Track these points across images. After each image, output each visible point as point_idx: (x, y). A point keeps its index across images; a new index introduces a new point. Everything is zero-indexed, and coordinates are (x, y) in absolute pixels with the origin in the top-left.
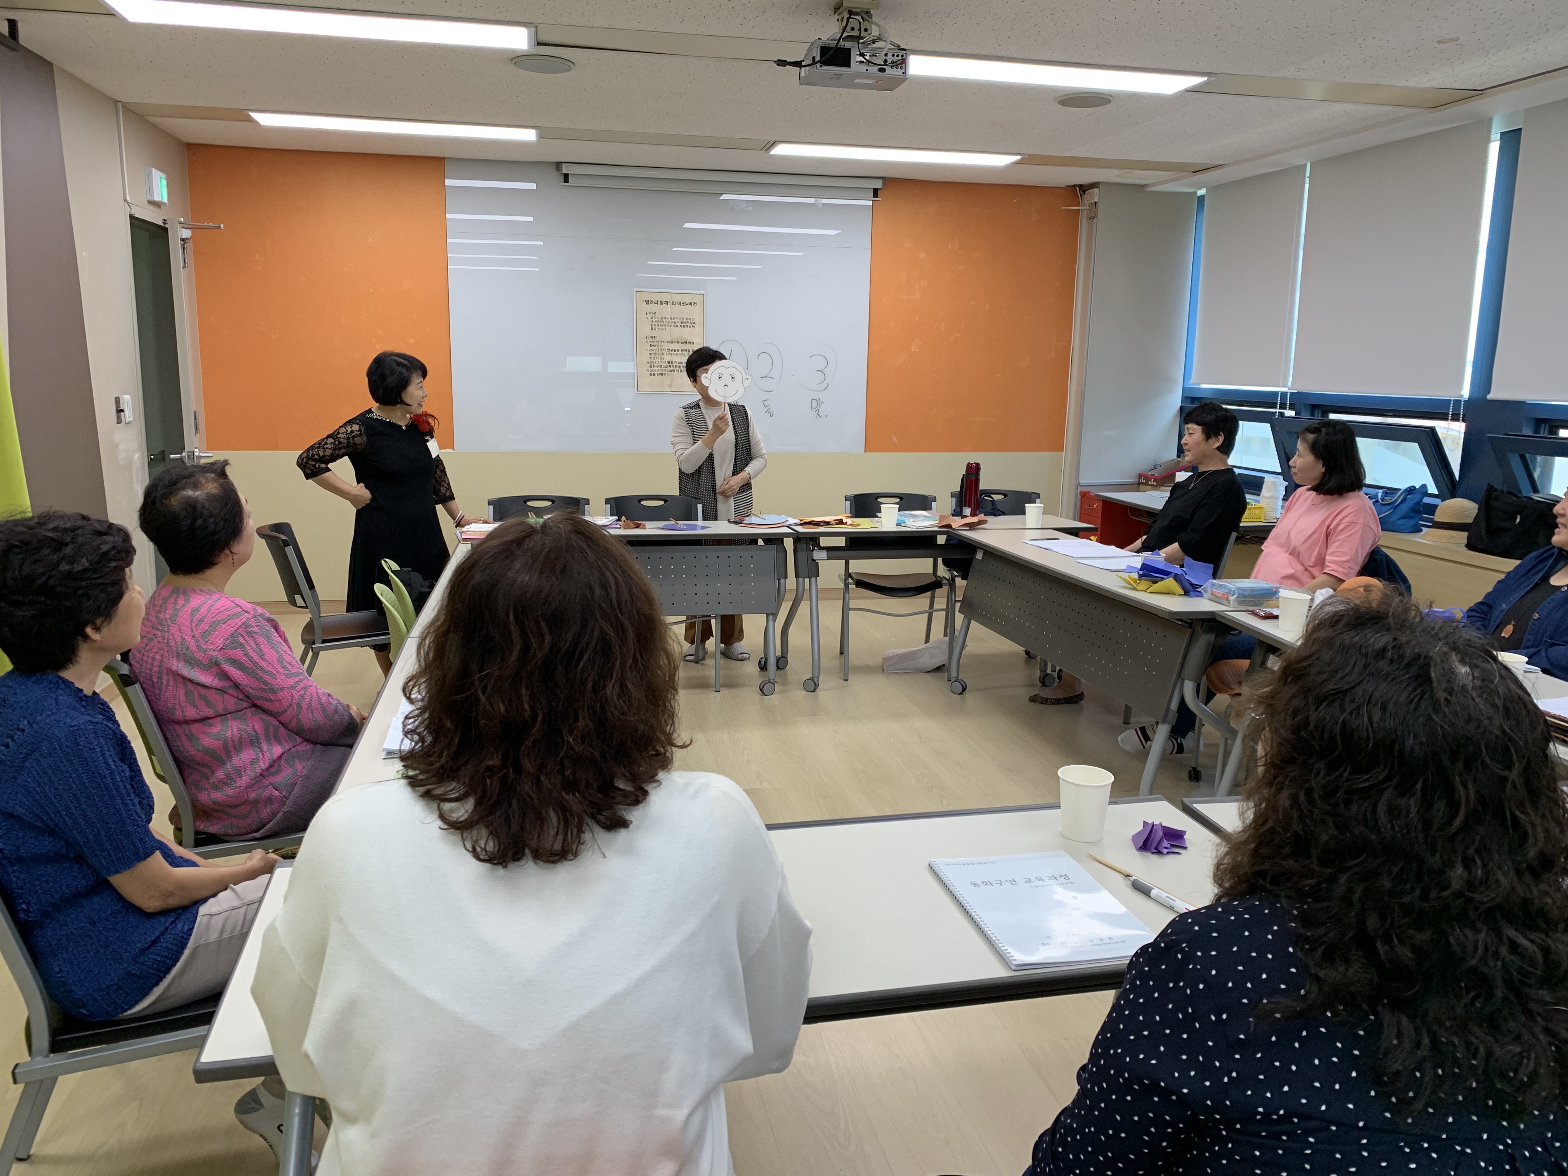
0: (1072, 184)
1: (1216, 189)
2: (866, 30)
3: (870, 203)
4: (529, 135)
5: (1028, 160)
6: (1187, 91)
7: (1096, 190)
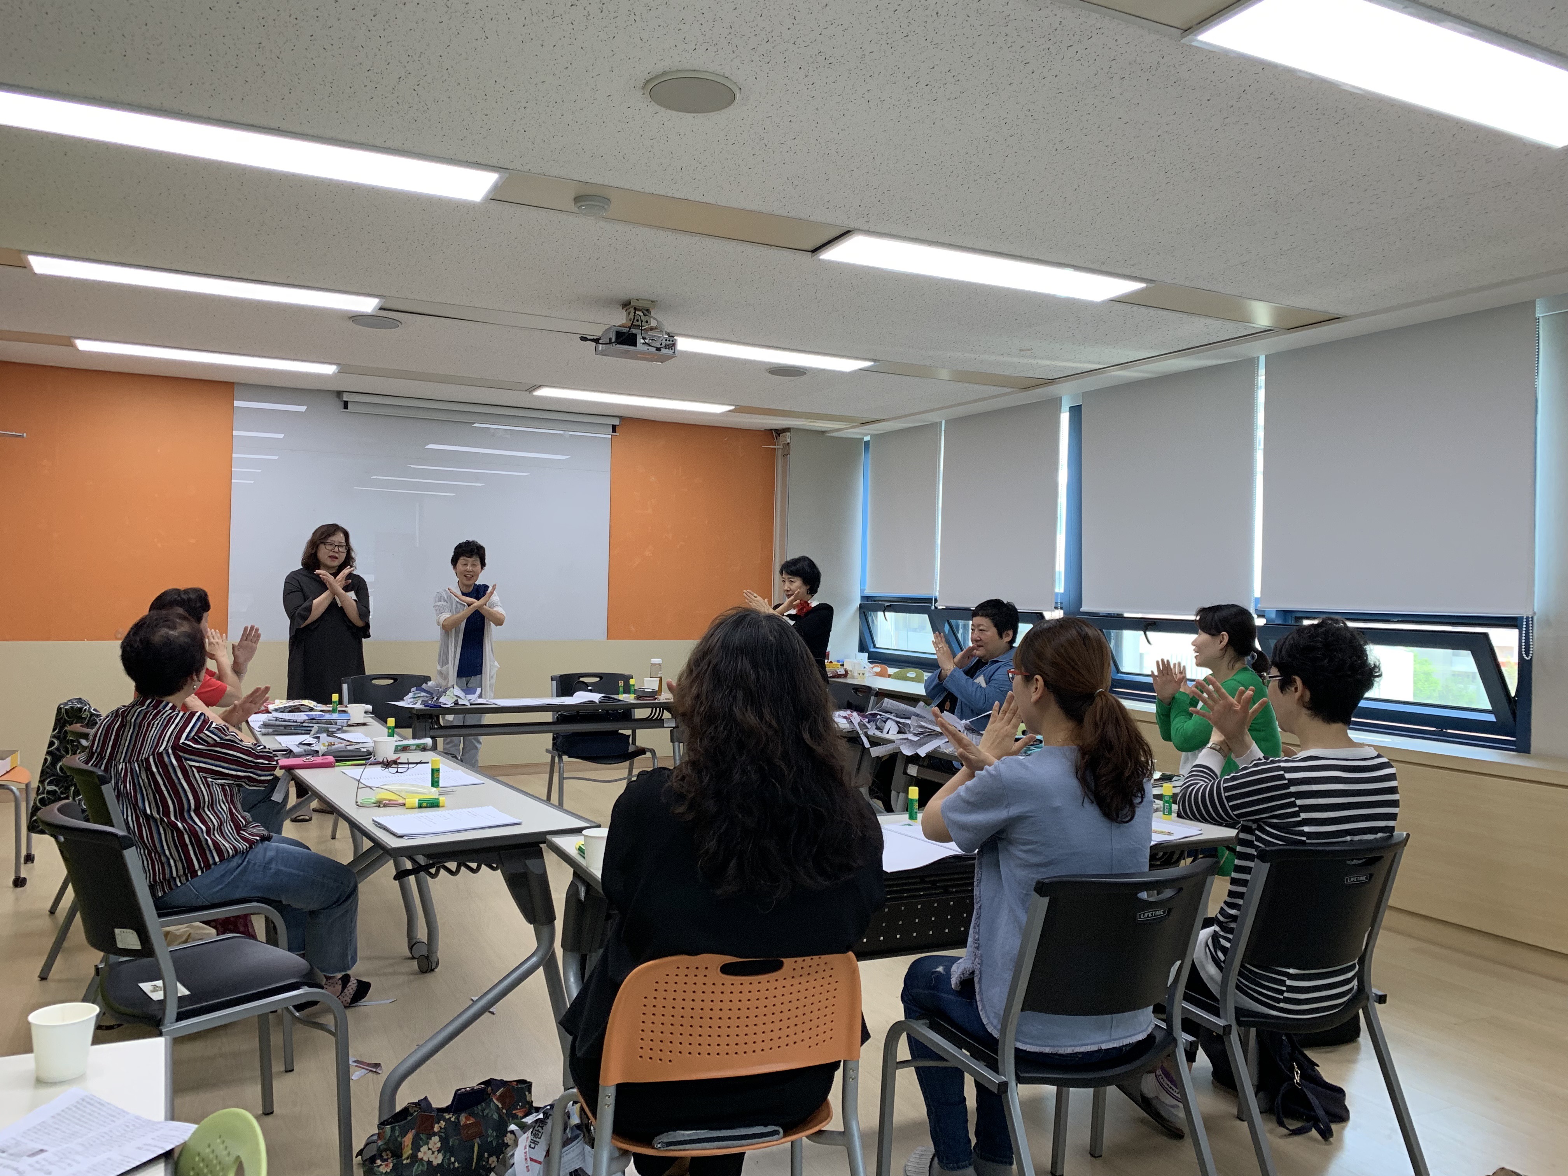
0: (769, 428)
1: (879, 437)
2: (647, 322)
3: (610, 436)
4: (329, 369)
5: (739, 410)
6: (860, 370)
7: (788, 434)
